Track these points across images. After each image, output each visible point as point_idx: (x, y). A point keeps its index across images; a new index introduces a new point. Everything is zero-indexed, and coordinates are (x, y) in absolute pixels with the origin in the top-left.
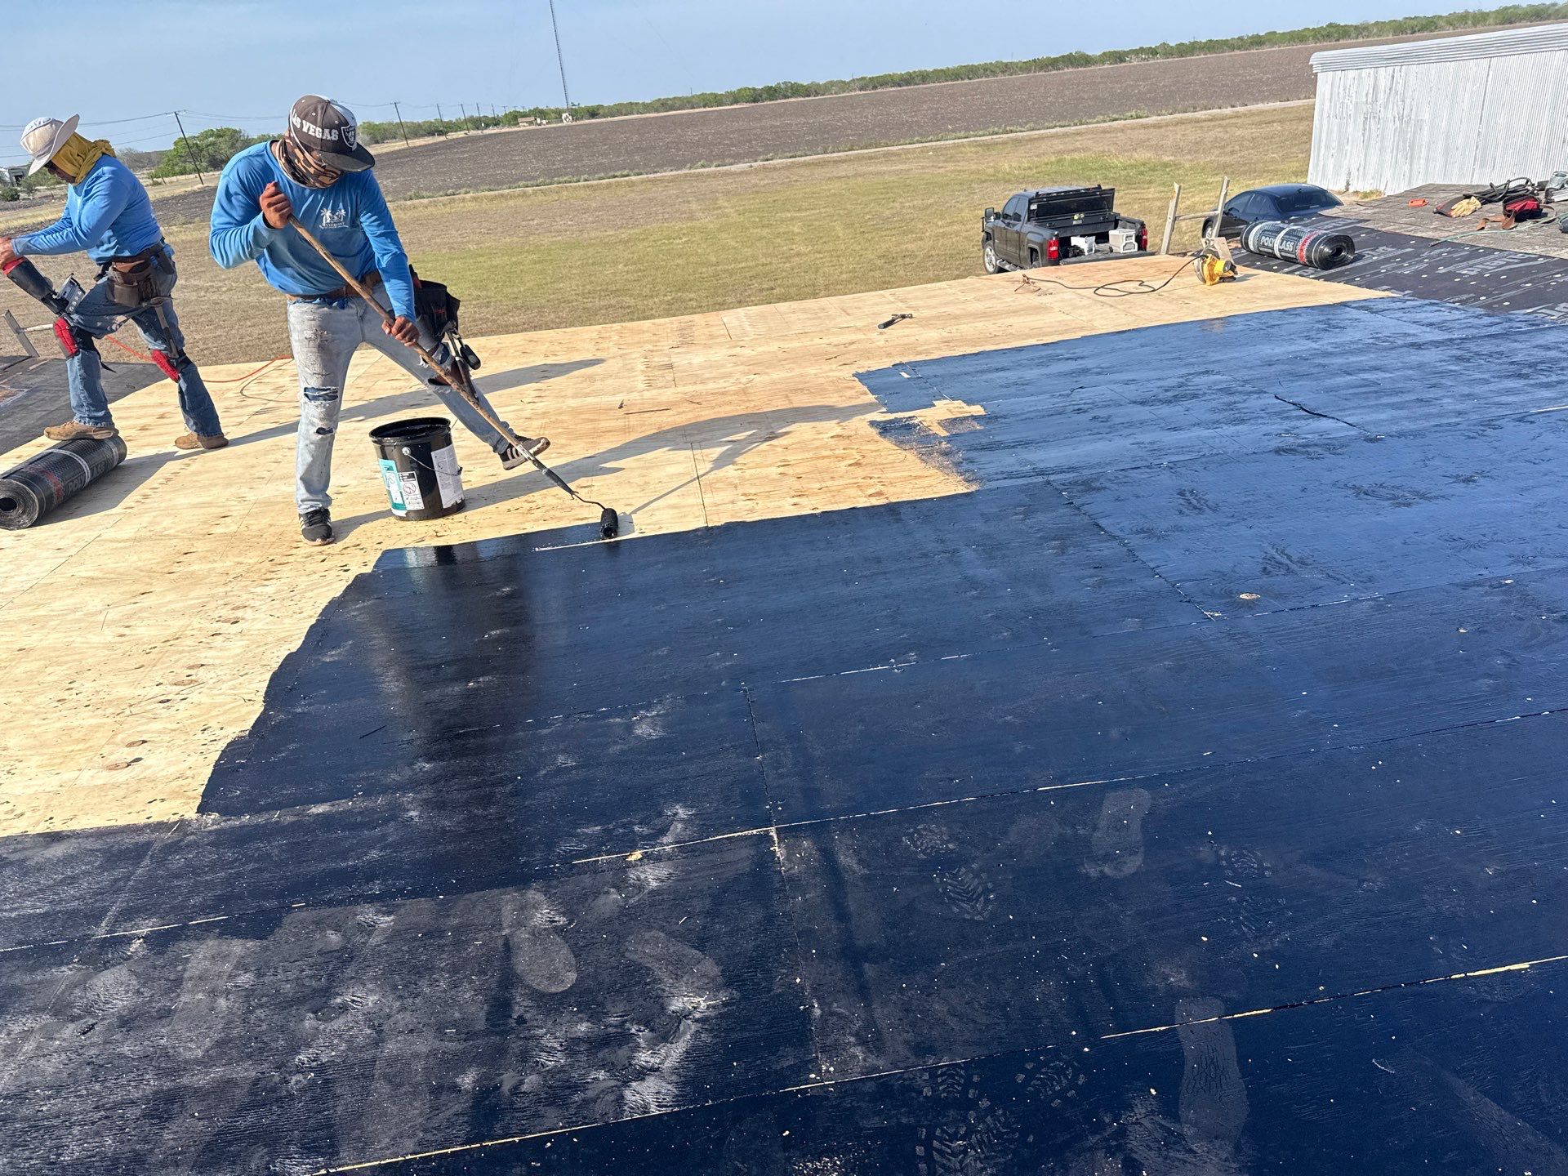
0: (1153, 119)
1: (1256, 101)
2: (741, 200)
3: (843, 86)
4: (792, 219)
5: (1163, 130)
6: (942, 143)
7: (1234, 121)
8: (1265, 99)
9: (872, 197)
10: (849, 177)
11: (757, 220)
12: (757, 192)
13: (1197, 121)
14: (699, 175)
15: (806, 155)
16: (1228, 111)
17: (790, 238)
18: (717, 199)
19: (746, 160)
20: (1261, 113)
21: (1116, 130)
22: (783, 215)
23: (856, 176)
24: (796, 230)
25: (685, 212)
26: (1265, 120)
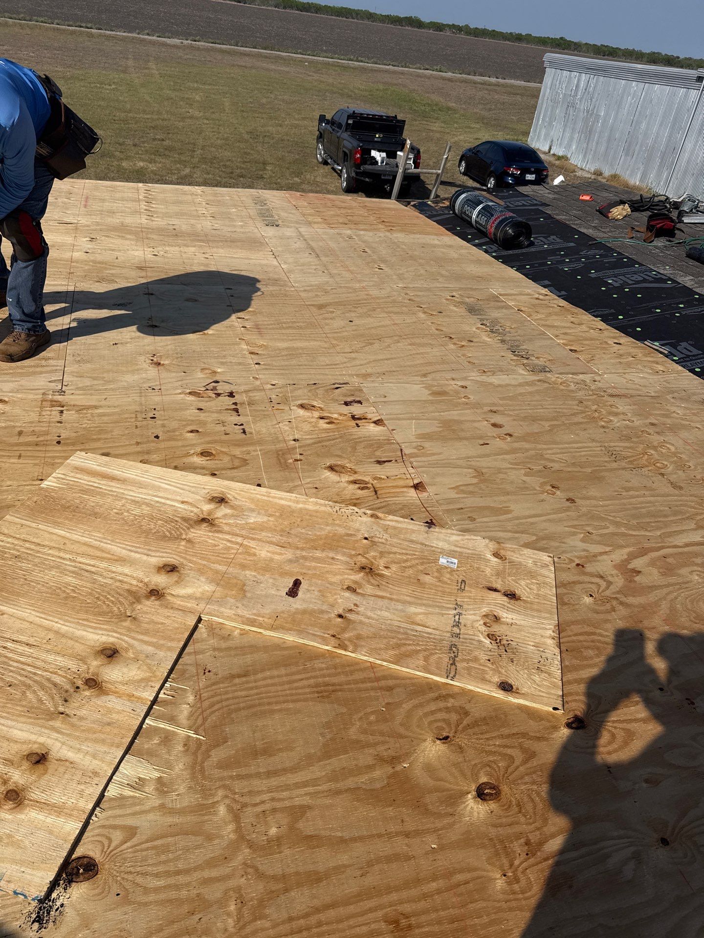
0: (449, 75)
1: (511, 78)
2: (167, 66)
4: (197, 89)
5: (453, 84)
6: (315, 58)
7: (496, 88)
8: (517, 78)
9: (258, 86)
10: (246, 67)
11: (172, 84)
12: (179, 63)
13: (475, 83)
14: (144, 40)
15: (223, 44)
16: (493, 80)
17: (190, 103)
18: (149, 61)
19: (181, 37)
20: (512, 86)
21: (425, 76)
22: (191, 85)
23: (251, 67)
24: (198, 98)
25: (121, 66)
26: (513, 91)
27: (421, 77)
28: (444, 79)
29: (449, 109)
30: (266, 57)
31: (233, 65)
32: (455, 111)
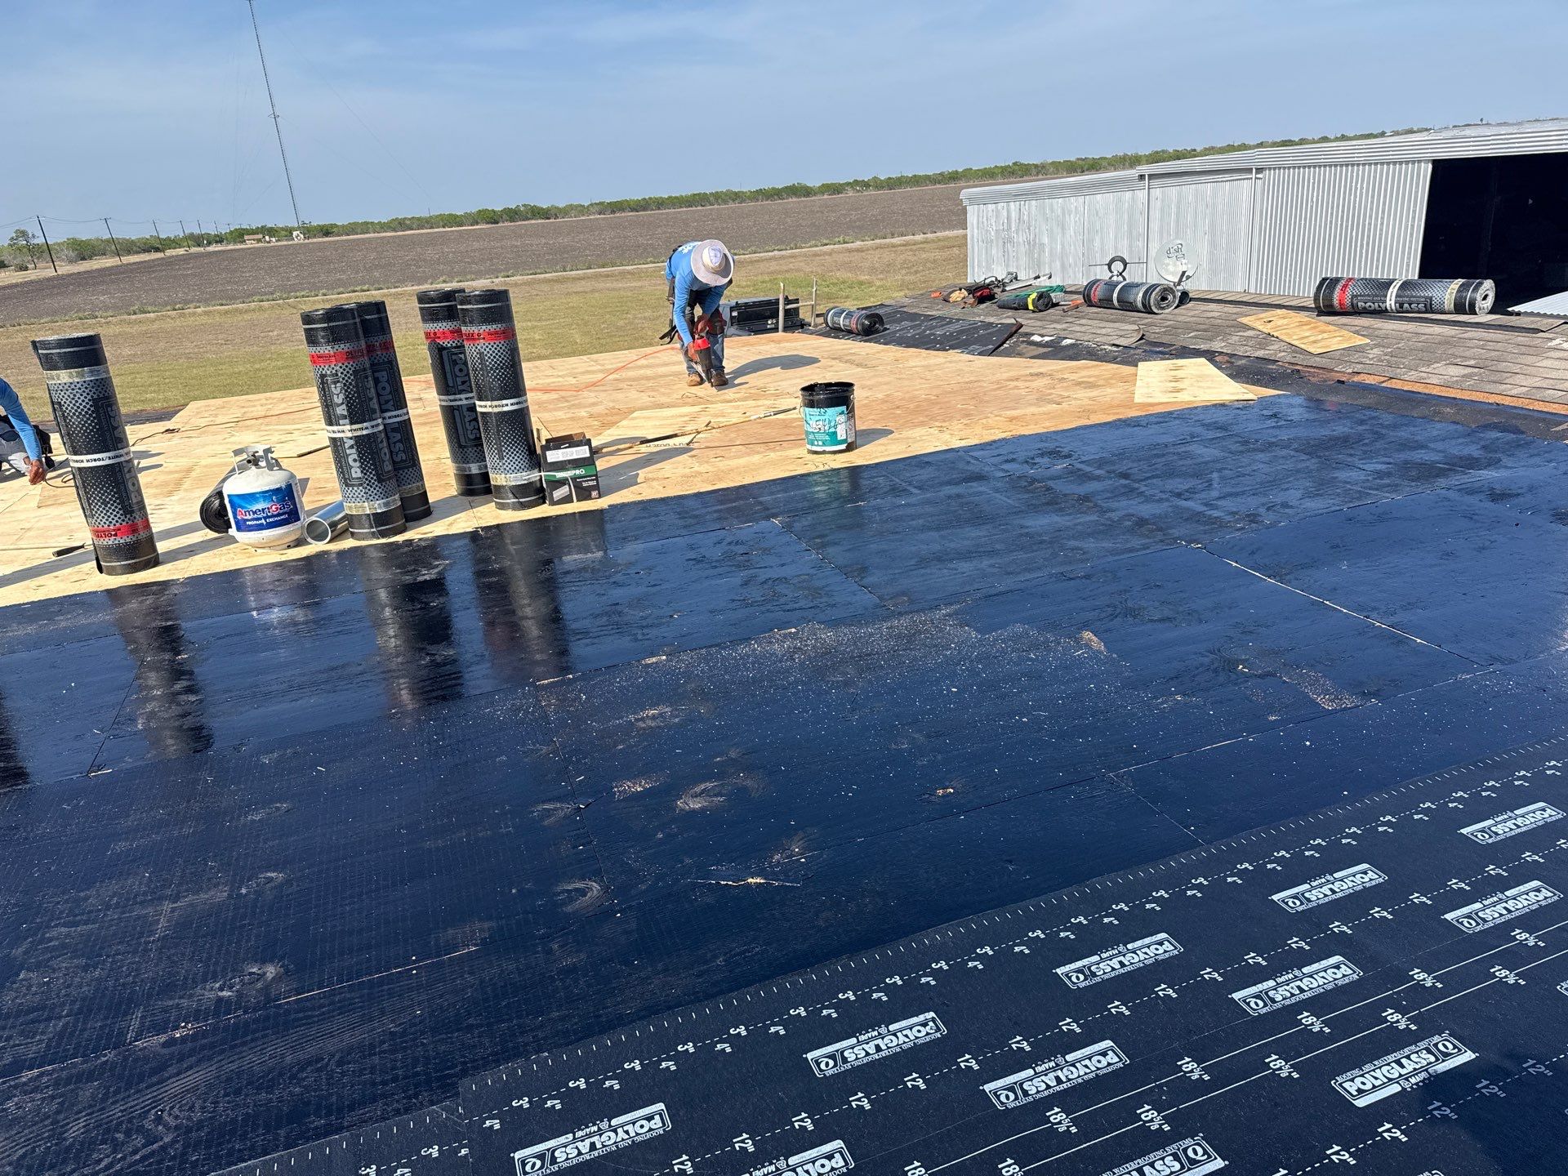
0: (857, 244)
3: (582, 210)
10: (586, 293)
15: (548, 273)
23: (593, 291)
27: (819, 255)
28: (850, 251)
29: (861, 283)
30: (608, 276)
31: (568, 294)
32: (870, 284)
